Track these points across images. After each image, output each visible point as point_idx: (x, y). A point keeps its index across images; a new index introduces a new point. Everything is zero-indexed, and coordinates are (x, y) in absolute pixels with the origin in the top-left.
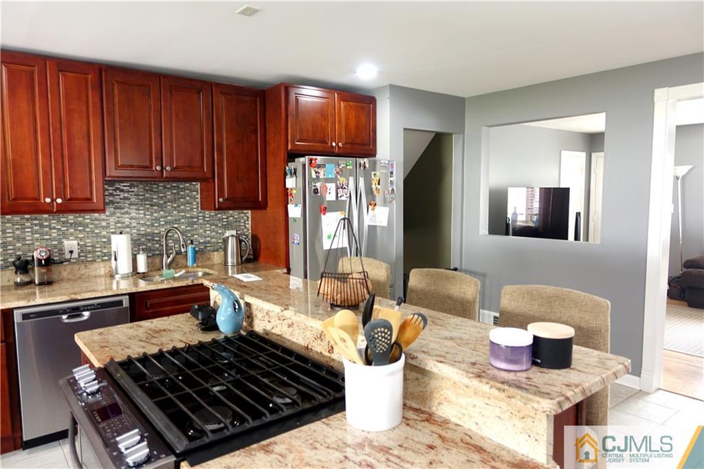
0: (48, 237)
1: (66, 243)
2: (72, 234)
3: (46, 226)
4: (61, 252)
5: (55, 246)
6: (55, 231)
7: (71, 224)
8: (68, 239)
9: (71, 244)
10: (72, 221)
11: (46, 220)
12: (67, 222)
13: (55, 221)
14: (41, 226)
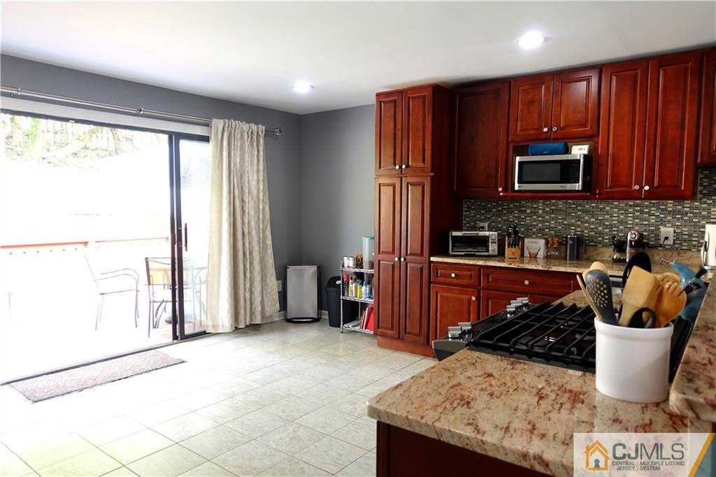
0: (646, 223)
1: (663, 229)
2: (669, 222)
3: (646, 213)
4: (657, 237)
5: (652, 231)
6: (654, 217)
7: (670, 212)
8: (665, 226)
9: (667, 231)
10: (671, 209)
11: (647, 207)
12: (666, 210)
13: (655, 209)
14: (642, 212)
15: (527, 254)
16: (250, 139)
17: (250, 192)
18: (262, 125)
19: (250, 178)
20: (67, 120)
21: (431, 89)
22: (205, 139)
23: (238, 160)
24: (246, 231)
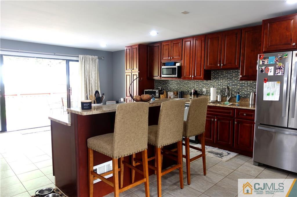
0: (199, 87)
1: (203, 89)
2: (205, 87)
4: (202, 92)
5: (201, 90)
6: (201, 85)
7: (205, 84)
11: (199, 82)
13: (201, 83)
14: (198, 84)
15: (168, 97)
16: (92, 61)
17: (92, 77)
18: (97, 56)
19: (92, 73)
20: (34, 57)
21: (138, 46)
22: (78, 61)
23: (88, 67)
24: (91, 90)
